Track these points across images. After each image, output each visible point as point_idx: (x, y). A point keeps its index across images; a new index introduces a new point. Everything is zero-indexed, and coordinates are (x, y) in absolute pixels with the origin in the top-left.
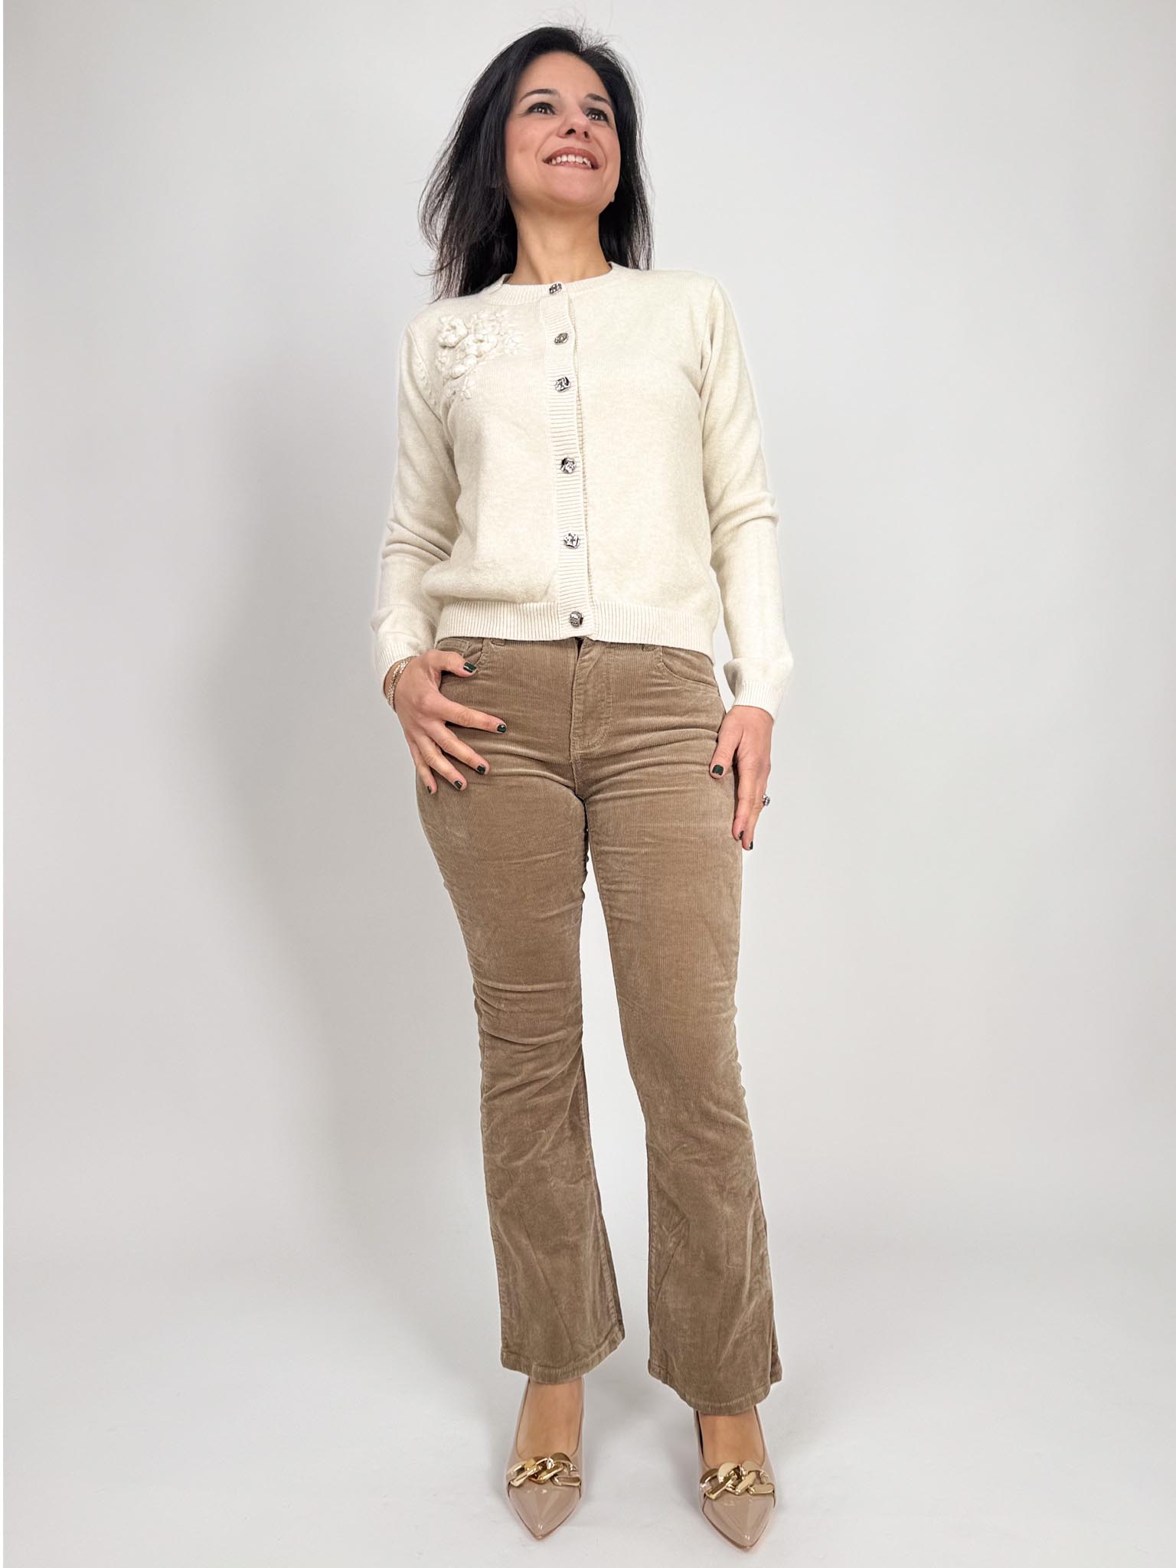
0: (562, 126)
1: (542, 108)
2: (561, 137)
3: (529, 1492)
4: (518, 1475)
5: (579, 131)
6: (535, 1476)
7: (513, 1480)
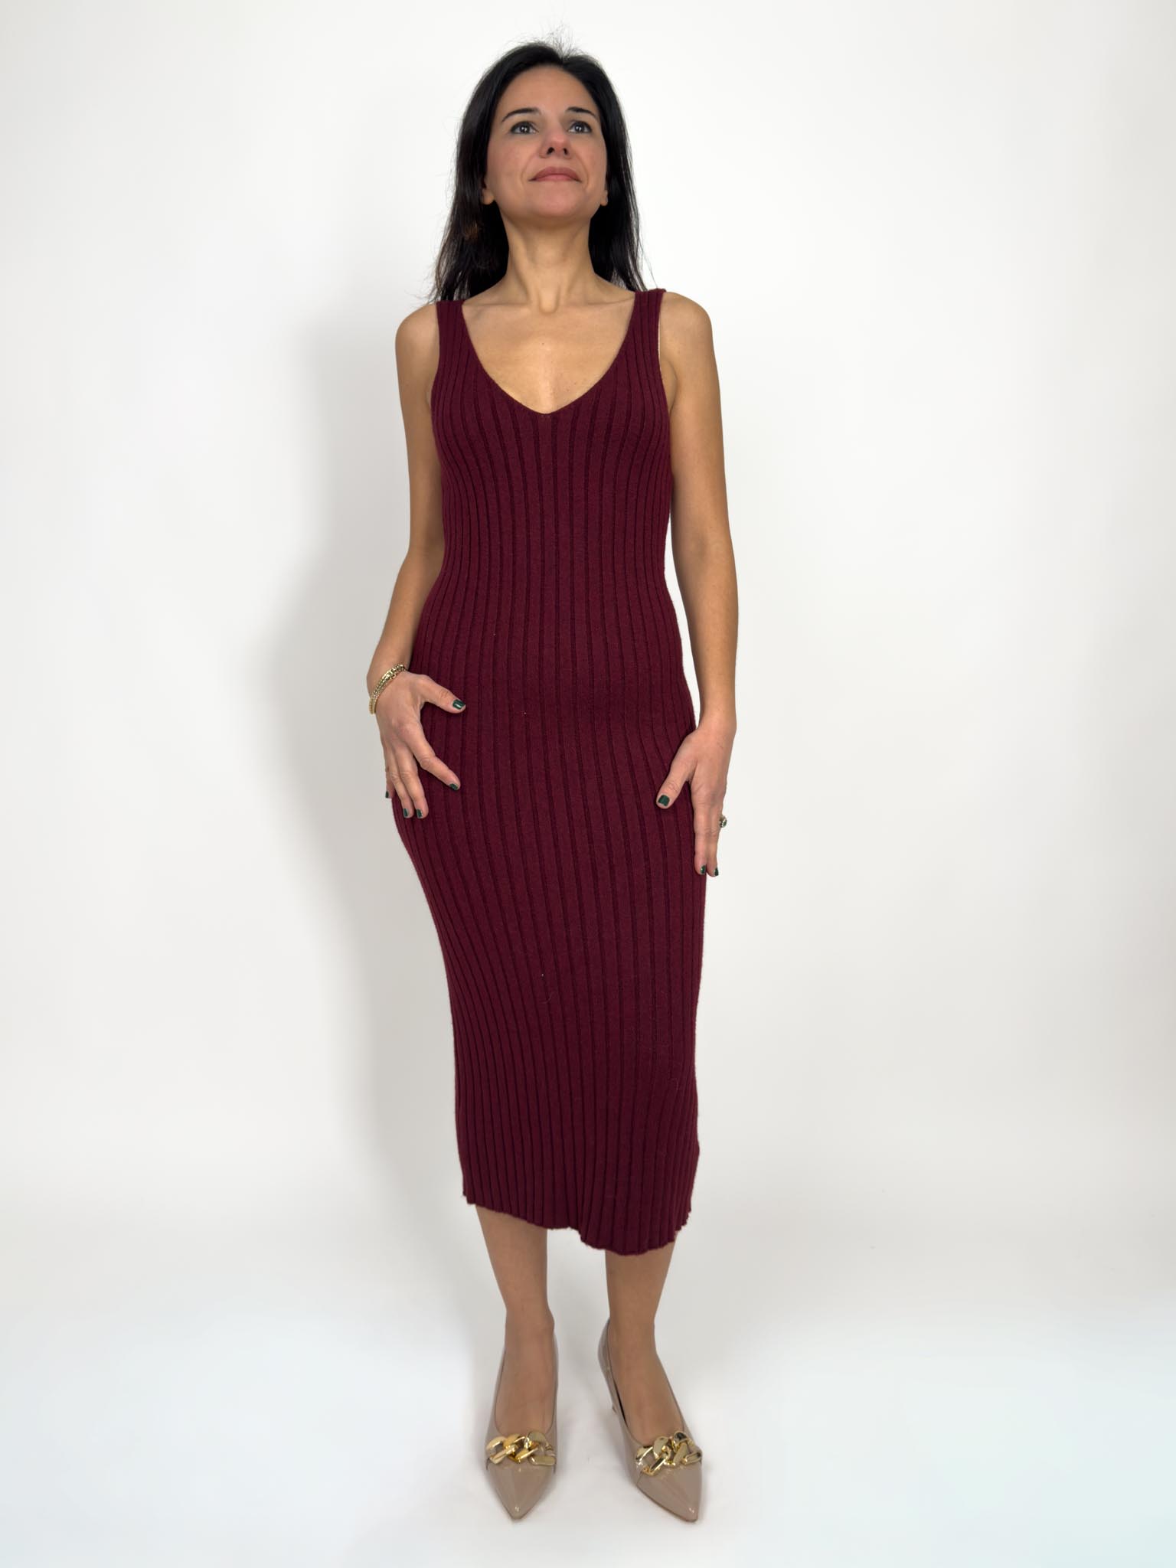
0: (543, 145)
1: (524, 127)
2: (542, 157)
3: (506, 1468)
4: (497, 1452)
5: (558, 149)
6: (513, 1455)
7: (493, 1456)
